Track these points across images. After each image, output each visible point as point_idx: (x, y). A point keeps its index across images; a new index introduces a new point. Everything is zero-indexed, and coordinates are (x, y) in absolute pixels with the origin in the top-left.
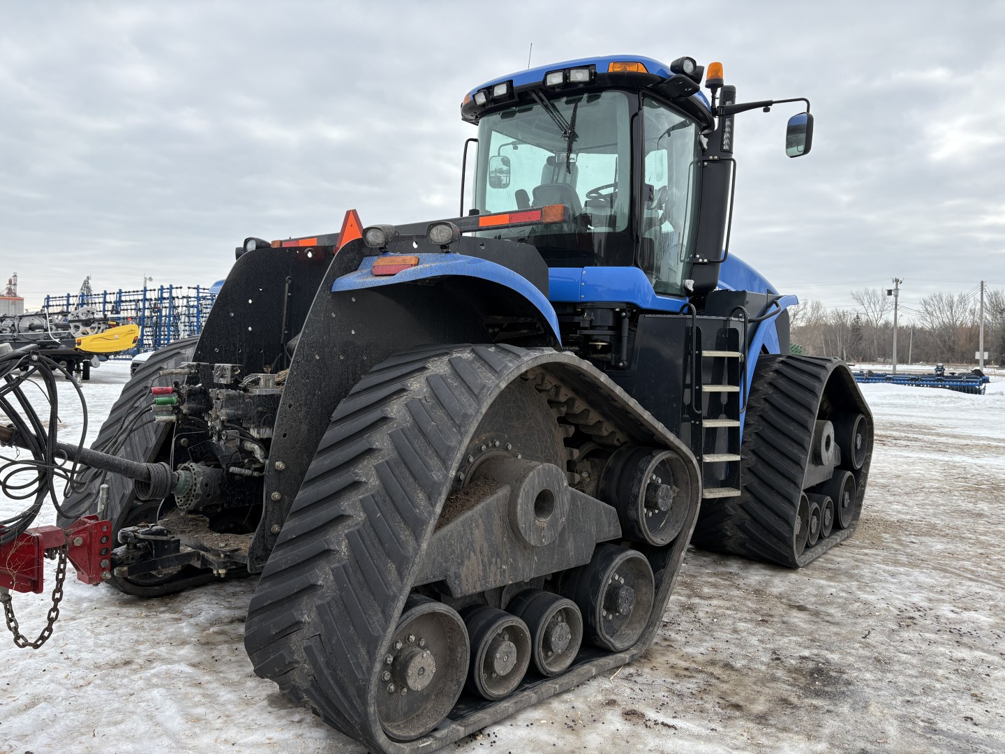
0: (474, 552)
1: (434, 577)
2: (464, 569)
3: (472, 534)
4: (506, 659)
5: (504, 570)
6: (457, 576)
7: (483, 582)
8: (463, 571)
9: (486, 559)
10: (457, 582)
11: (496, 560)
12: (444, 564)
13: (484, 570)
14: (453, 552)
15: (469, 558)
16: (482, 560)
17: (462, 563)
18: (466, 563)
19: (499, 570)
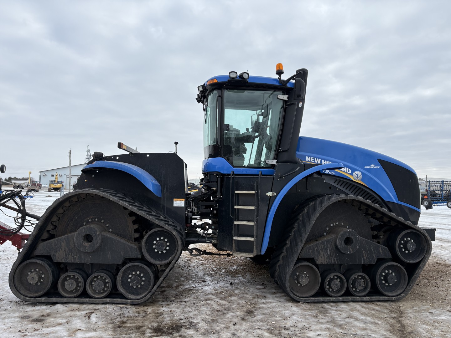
0: (62, 249)
1: (45, 254)
2: (57, 254)
3: (61, 244)
4: (70, 285)
5: (75, 258)
6: (54, 255)
7: (66, 259)
8: (57, 255)
9: (67, 253)
10: (54, 257)
11: (71, 254)
12: (49, 251)
13: (66, 256)
14: (53, 248)
15: (59, 251)
16: (65, 253)
17: (56, 252)
18: (58, 252)
19: (73, 257)
